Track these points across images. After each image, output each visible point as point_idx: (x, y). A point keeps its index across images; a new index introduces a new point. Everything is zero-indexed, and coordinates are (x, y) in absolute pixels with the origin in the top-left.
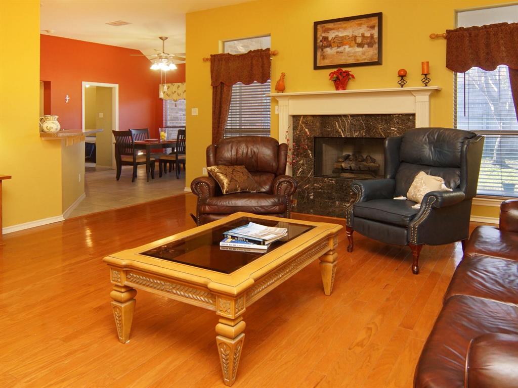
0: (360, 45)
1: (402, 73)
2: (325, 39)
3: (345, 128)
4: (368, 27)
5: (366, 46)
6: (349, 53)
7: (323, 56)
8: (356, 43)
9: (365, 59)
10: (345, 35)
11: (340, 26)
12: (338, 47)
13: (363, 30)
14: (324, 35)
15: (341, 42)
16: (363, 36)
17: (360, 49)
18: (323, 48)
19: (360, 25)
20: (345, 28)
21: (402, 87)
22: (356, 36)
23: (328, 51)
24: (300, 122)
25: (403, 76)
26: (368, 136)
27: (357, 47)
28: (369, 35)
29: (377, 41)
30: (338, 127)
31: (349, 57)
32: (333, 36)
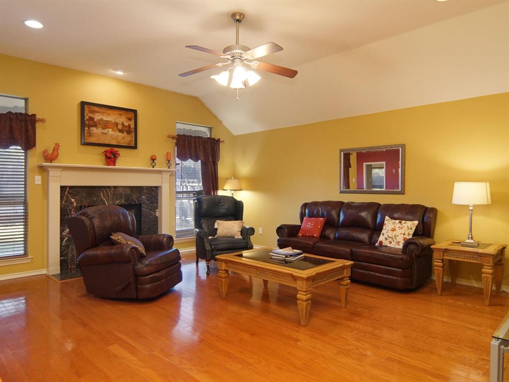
0: (121, 131)
1: (154, 158)
2: (92, 119)
3: (108, 197)
4: (126, 118)
5: (125, 133)
6: (112, 135)
7: (90, 133)
8: (117, 128)
9: (124, 143)
10: (108, 120)
11: (104, 111)
12: (103, 129)
13: (122, 120)
14: (90, 115)
15: (106, 125)
16: (123, 124)
17: (120, 134)
18: (89, 126)
19: (121, 115)
20: (109, 114)
21: (153, 167)
22: (118, 123)
23: (94, 130)
24: (66, 193)
25: (153, 159)
26: (127, 204)
27: (119, 132)
28: (127, 125)
29: (133, 130)
30: (102, 197)
31: (112, 139)
32: (99, 118)
